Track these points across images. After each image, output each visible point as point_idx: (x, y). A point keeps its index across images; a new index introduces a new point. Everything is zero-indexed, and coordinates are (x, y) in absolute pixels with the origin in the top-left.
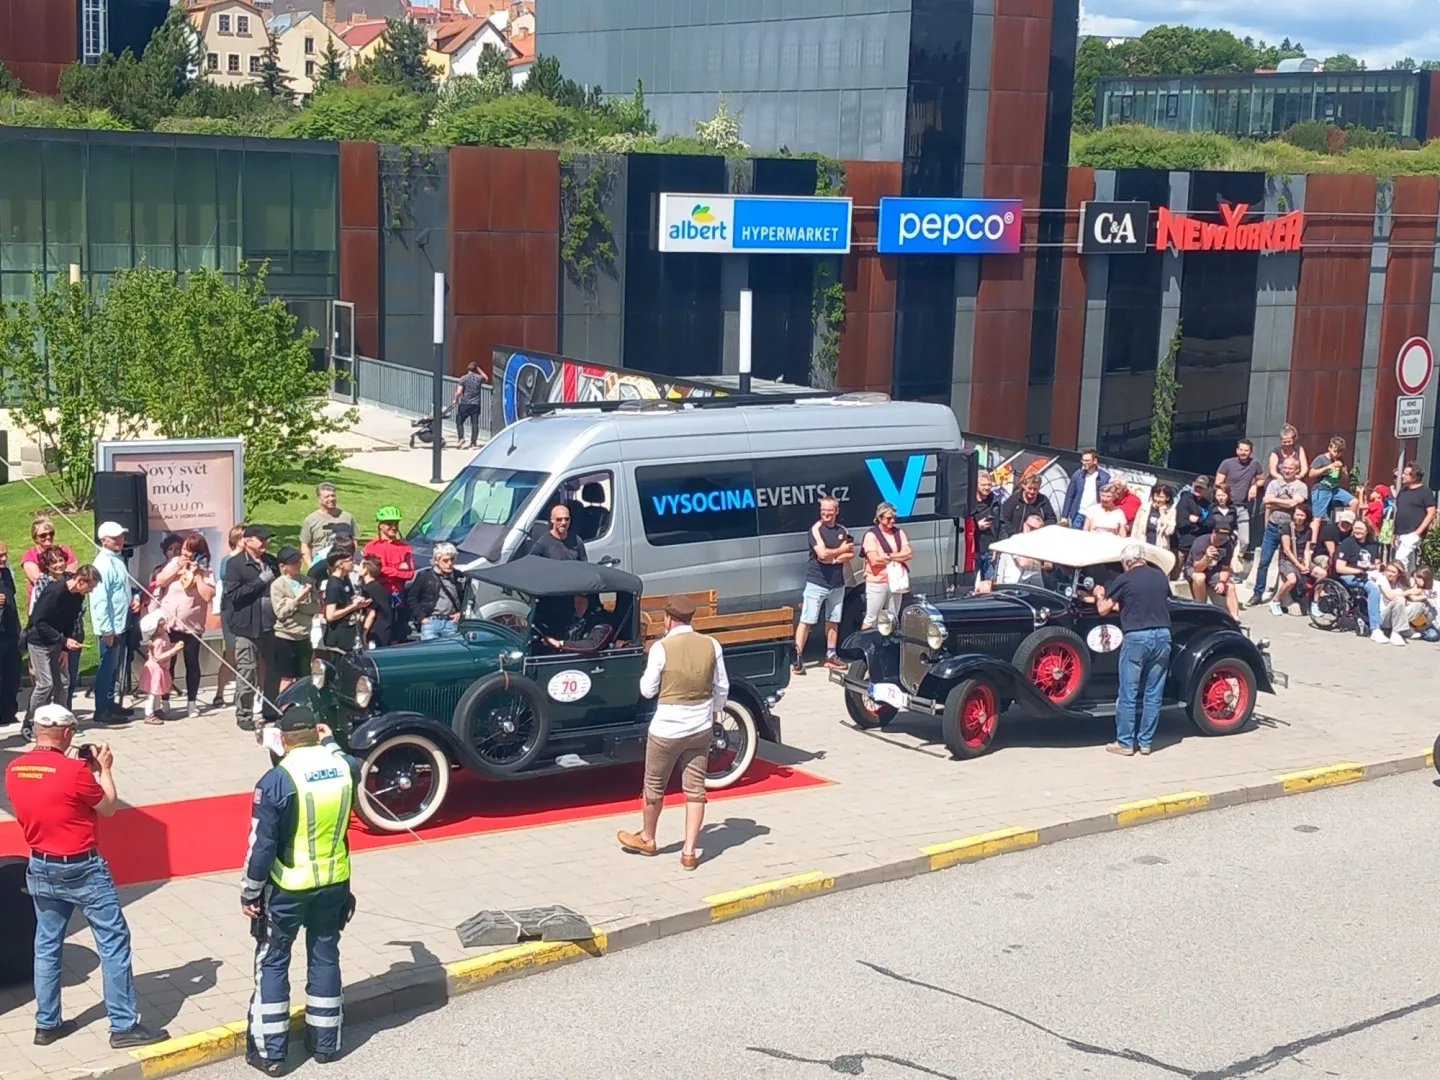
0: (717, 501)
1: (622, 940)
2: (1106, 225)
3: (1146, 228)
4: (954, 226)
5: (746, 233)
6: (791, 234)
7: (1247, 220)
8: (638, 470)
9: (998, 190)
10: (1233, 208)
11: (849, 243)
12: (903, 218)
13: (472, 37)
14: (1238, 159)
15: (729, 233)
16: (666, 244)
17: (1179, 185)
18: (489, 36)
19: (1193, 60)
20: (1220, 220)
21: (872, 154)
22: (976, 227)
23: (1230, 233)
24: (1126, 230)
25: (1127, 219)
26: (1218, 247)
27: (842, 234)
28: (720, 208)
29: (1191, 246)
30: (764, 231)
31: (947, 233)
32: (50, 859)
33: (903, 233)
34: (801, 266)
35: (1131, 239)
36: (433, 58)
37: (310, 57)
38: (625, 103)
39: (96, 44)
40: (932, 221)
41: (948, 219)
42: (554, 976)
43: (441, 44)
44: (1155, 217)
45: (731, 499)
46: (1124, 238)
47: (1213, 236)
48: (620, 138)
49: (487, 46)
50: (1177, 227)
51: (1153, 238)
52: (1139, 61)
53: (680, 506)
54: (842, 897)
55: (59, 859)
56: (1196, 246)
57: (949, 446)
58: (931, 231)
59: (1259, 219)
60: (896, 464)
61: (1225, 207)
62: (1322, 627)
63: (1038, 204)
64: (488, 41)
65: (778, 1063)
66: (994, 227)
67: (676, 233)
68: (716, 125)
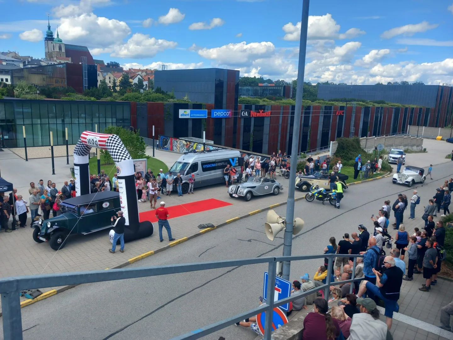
0: (211, 165)
1: (218, 227)
2: (243, 113)
3: (249, 114)
4: (222, 114)
5: (192, 115)
6: (199, 115)
7: (263, 112)
8: (201, 162)
9: (228, 108)
10: (261, 110)
11: (207, 117)
12: (215, 113)
13: (136, 77)
14: (261, 103)
15: (189, 115)
16: (180, 117)
17: (253, 107)
18: (139, 76)
19: (249, 82)
20: (259, 112)
21: (210, 103)
22: (225, 114)
23: (261, 114)
24: (246, 114)
25: (246, 112)
26: (259, 116)
27: (206, 115)
28: (188, 111)
29: (255, 116)
30: (195, 115)
31: (221, 115)
32: (162, 220)
33: (215, 115)
34: (200, 120)
35: (247, 115)
36: (131, 80)
37: (110, 80)
38: (171, 93)
39: (86, 84)
40: (219, 113)
41: (221, 113)
42: (212, 232)
43: (131, 78)
44: (250, 112)
45: (213, 165)
46: (246, 115)
47: (258, 115)
48: (171, 100)
49: (139, 78)
50: (254, 113)
51: (250, 115)
52: (241, 82)
53: (207, 166)
54: (241, 220)
55: (163, 220)
56: (256, 116)
57: (240, 157)
58: (219, 114)
59: (264, 112)
60: (233, 159)
61: (260, 110)
62: (286, 178)
63: (234, 110)
64: (139, 77)
65: (242, 241)
66: (228, 114)
67: (182, 115)
68: (186, 98)
